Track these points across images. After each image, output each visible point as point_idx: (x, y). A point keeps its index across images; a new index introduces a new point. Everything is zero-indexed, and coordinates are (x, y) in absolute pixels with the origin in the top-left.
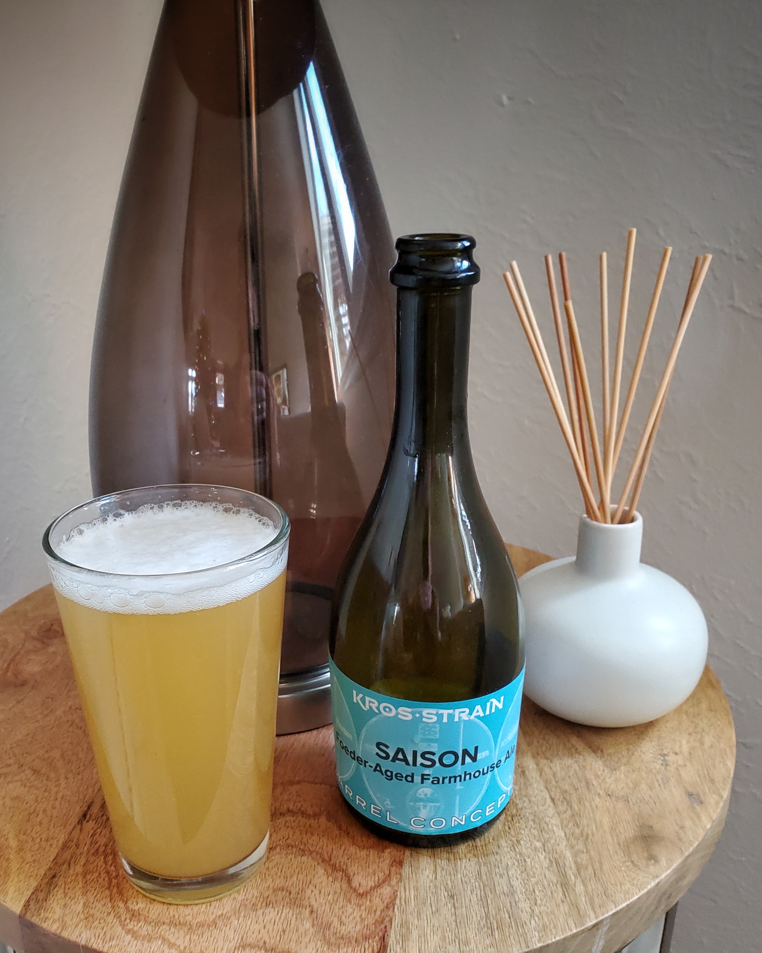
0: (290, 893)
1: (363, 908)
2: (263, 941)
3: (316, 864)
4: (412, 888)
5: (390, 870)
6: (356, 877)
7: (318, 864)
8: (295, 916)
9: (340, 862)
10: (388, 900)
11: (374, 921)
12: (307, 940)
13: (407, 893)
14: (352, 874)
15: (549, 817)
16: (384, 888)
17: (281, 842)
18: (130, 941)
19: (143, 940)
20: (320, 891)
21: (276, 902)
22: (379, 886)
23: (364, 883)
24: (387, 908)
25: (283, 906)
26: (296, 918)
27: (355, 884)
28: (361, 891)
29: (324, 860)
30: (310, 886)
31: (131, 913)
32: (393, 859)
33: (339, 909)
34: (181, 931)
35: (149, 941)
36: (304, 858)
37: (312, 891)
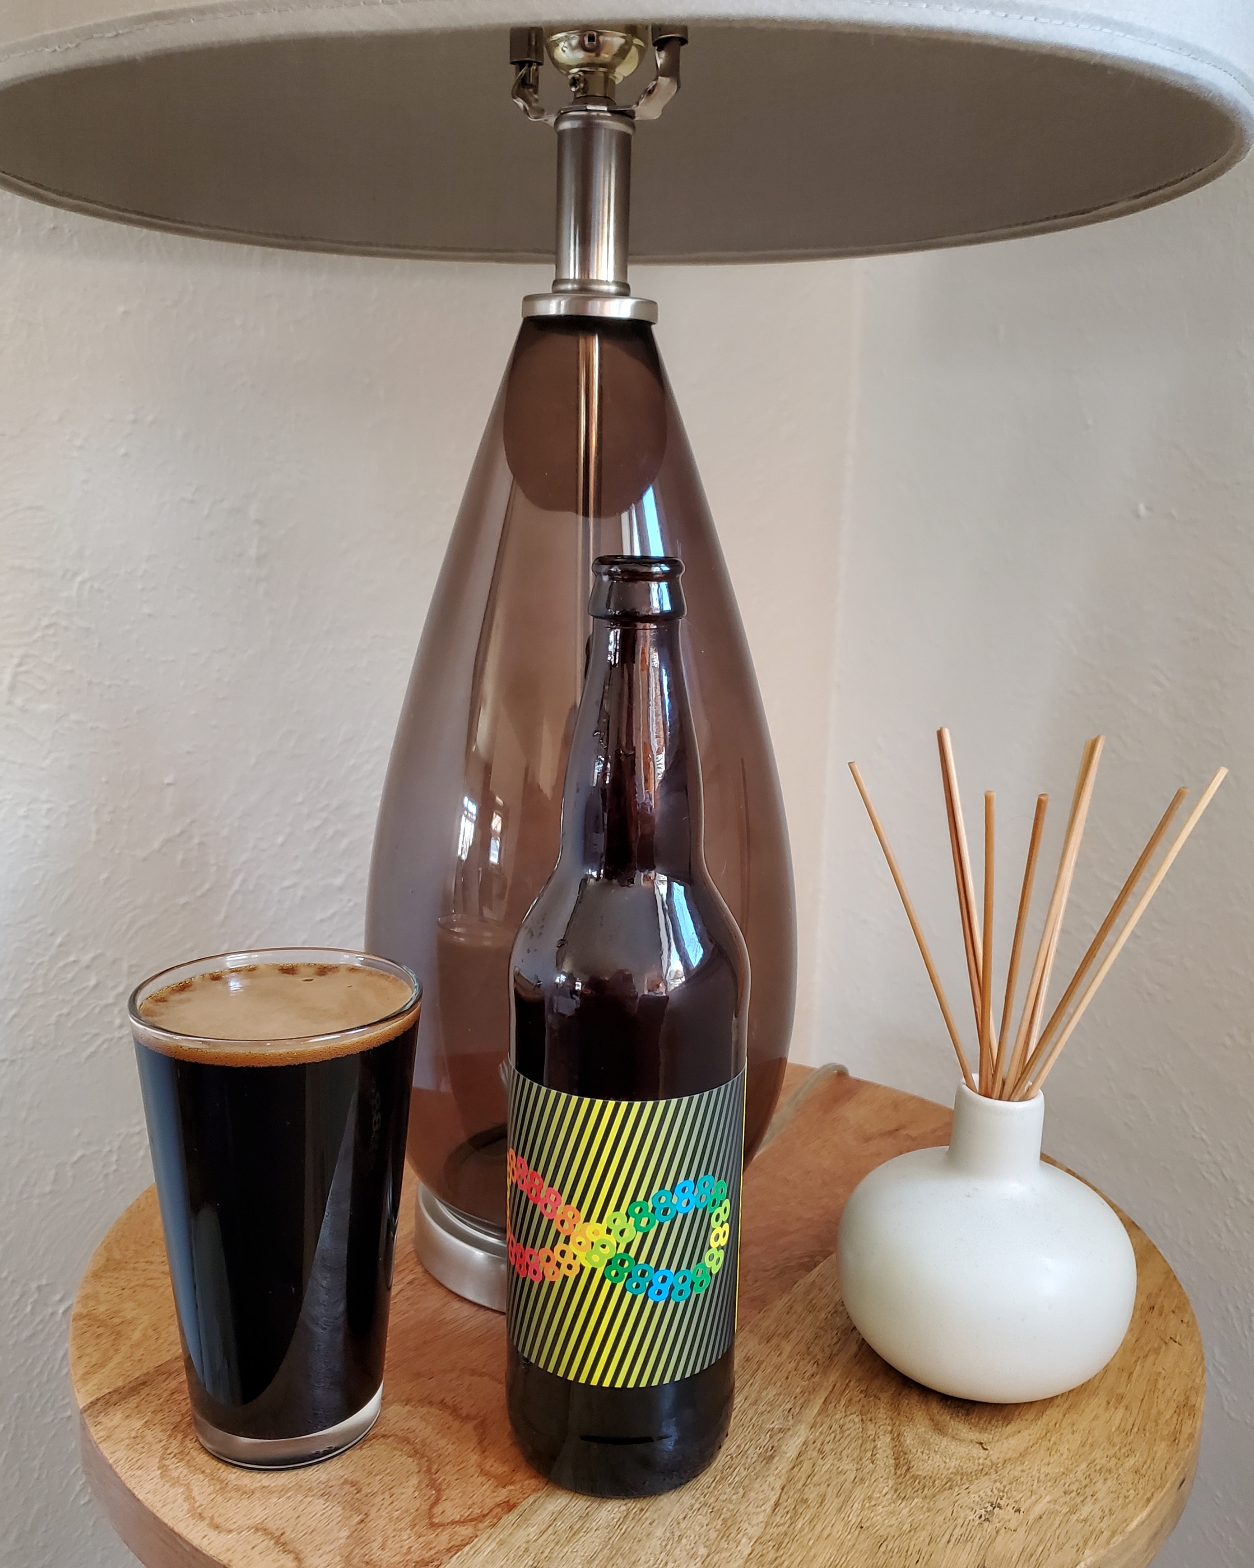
0: (358, 1493)
1: (421, 1540)
2: (282, 1531)
3: (417, 1470)
4: (498, 1540)
5: (491, 1511)
6: (447, 1502)
7: (418, 1472)
8: (340, 1518)
9: (444, 1480)
10: (458, 1543)
11: (418, 1560)
12: (328, 1550)
13: (488, 1543)
14: (444, 1498)
15: (749, 1523)
16: (465, 1527)
17: (401, 1433)
18: (155, 1477)
19: (167, 1482)
20: (392, 1503)
21: (335, 1495)
22: (463, 1522)
23: (449, 1512)
24: (448, 1550)
25: (339, 1502)
26: (340, 1522)
27: (437, 1510)
28: (436, 1520)
29: (429, 1471)
30: (388, 1492)
31: (182, 1448)
32: (506, 1500)
33: (395, 1530)
34: (212, 1487)
35: (172, 1485)
36: (411, 1460)
37: (383, 1499)
